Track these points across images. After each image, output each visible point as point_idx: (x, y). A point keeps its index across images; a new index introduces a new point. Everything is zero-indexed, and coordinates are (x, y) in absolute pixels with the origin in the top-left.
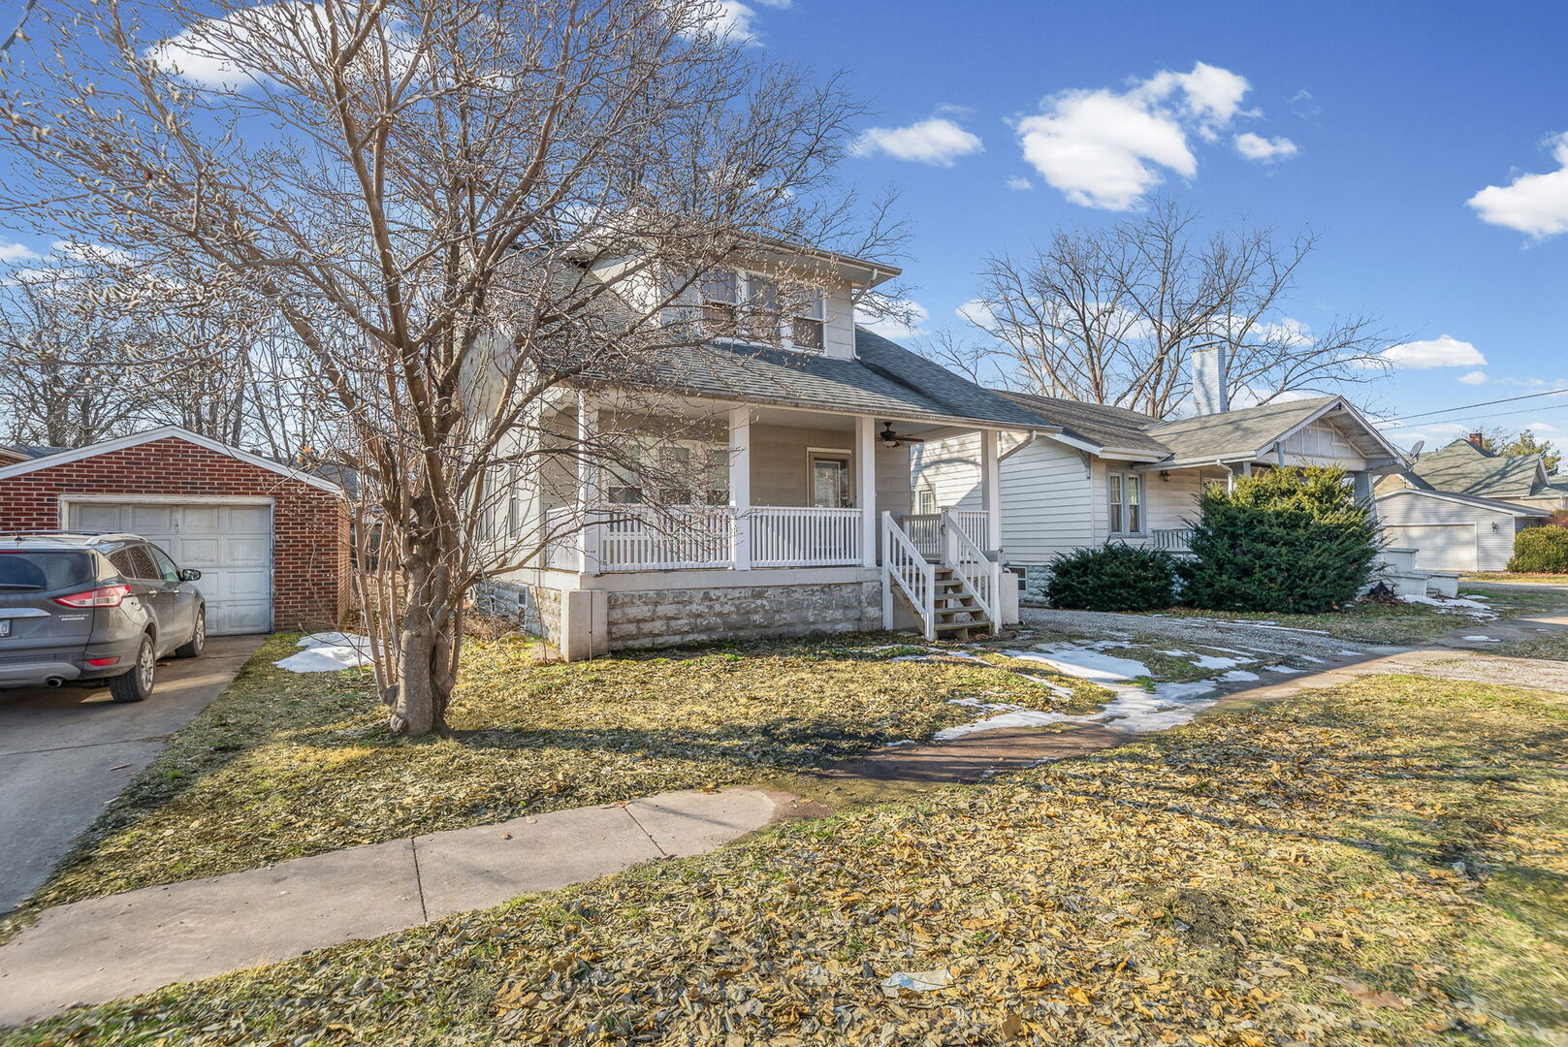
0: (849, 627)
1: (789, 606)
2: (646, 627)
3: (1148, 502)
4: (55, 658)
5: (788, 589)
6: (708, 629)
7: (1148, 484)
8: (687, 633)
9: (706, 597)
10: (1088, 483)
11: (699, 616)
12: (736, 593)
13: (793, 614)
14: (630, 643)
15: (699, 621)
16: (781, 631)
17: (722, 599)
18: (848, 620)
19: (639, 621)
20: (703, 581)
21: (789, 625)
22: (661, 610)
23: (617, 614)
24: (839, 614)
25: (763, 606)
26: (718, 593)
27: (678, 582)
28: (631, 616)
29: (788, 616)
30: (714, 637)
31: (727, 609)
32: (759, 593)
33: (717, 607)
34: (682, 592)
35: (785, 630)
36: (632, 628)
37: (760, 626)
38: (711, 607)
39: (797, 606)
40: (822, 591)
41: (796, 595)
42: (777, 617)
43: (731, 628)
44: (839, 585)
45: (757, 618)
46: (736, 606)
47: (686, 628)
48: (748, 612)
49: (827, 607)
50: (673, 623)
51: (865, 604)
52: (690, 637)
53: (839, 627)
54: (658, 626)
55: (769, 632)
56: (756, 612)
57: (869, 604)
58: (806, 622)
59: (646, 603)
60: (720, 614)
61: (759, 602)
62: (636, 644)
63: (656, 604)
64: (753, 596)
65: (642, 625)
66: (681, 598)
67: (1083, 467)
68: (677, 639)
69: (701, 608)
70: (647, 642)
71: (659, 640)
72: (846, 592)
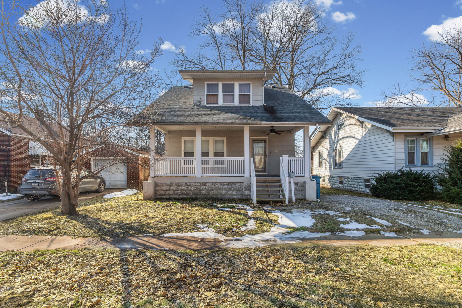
0: (239, 197)
1: (215, 189)
2: (167, 192)
3: (434, 150)
4: (44, 191)
5: (215, 183)
6: (186, 194)
7: (434, 142)
8: (180, 195)
9: (186, 185)
10: (393, 143)
11: (184, 190)
12: (196, 184)
13: (217, 192)
14: (162, 196)
15: (184, 192)
16: (212, 196)
17: (192, 186)
18: (238, 195)
19: (165, 191)
20: (185, 180)
21: (215, 195)
22: (172, 188)
23: (158, 188)
24: (234, 193)
25: (206, 188)
26: (190, 184)
27: (177, 180)
28: (162, 189)
29: (215, 192)
30: (189, 197)
31: (193, 189)
32: (204, 184)
33: (190, 188)
34: (178, 183)
35: (214, 196)
36: (163, 192)
37: (204, 194)
38: (188, 188)
39: (219, 189)
40: (228, 184)
41: (218, 185)
42: (211, 192)
43: (195, 194)
44: (235, 183)
45: (204, 192)
46: (196, 188)
47: (179, 194)
48: (200, 190)
49: (230, 190)
50: (175, 192)
51: (244, 190)
52: (181, 196)
53: (234, 197)
54: (171, 192)
55: (208, 196)
56: (203, 190)
57: (246, 190)
58: (221, 194)
59: (167, 186)
60: (190, 190)
61: (204, 187)
62: (164, 197)
63: (170, 186)
64: (202, 185)
65: (166, 192)
66: (178, 184)
67: (391, 137)
68: (177, 197)
69: (184, 188)
70: (167, 197)
71: (171, 196)
72: (238, 185)
